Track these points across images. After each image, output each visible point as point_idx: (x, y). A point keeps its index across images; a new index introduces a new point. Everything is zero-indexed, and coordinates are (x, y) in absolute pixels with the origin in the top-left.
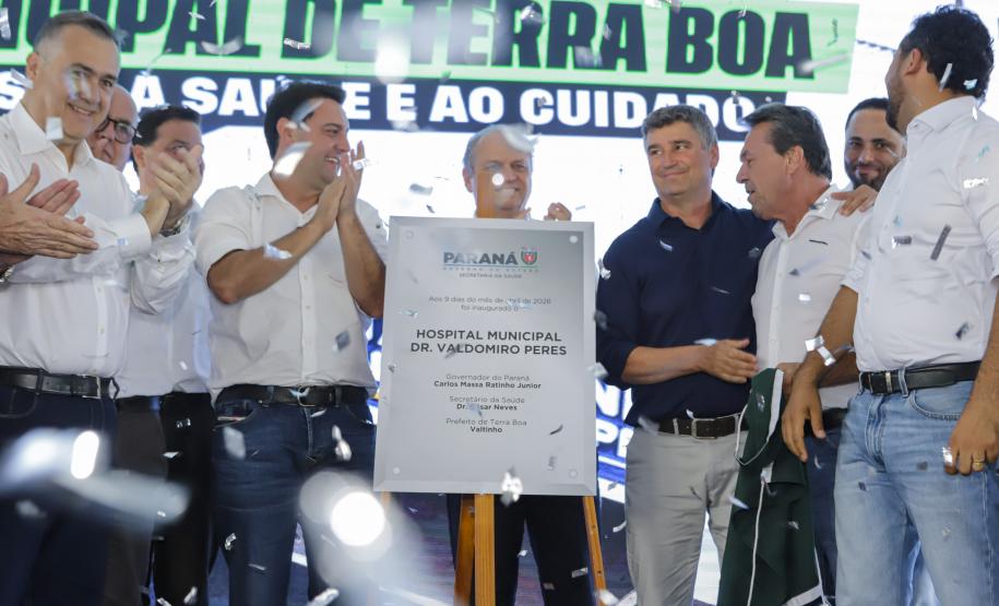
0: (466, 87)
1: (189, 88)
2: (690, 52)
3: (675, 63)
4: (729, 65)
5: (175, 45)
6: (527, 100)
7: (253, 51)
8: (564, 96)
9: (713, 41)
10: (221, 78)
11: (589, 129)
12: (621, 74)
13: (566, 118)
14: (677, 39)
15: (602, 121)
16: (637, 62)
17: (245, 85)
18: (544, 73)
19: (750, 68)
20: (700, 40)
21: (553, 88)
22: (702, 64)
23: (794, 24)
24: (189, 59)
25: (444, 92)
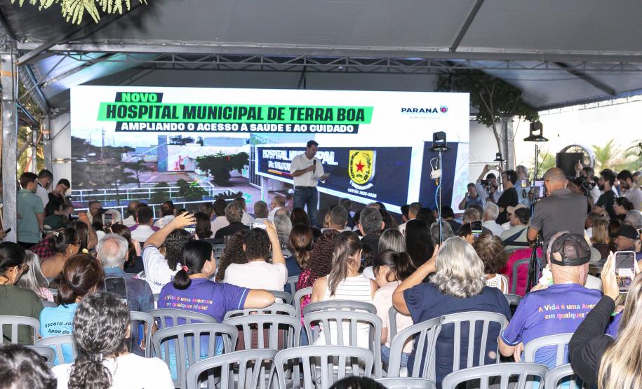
0: (300, 125)
1: (251, 126)
2: (341, 117)
3: (339, 119)
4: (348, 119)
5: (249, 118)
6: (311, 127)
7: (262, 119)
8: (318, 126)
9: (346, 115)
10: (257, 124)
11: (322, 132)
12: (329, 121)
13: (318, 130)
14: (339, 114)
15: (325, 131)
16: (331, 119)
17: (261, 125)
18: (314, 122)
19: (353, 119)
20: (343, 115)
21: (316, 125)
22: (344, 119)
23: (361, 111)
24: (251, 120)
25: (296, 126)
